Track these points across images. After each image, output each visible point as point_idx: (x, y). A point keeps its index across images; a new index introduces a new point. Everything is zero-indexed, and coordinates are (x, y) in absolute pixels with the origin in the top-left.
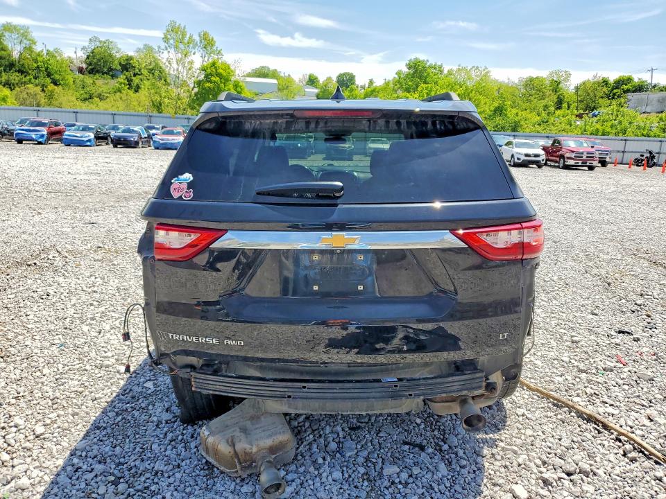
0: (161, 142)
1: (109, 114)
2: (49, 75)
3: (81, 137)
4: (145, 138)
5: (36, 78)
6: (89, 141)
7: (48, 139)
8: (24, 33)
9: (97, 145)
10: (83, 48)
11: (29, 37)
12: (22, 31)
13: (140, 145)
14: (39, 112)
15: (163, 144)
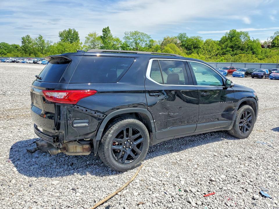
0: (273, 76)
1: (259, 64)
2: (252, 49)
3: (239, 73)
4: (268, 74)
5: (246, 51)
6: (242, 75)
7: (228, 74)
8: (246, 35)
9: (246, 77)
10: (272, 37)
11: (248, 36)
12: (245, 34)
13: (264, 77)
14: (232, 64)
15: (274, 77)
